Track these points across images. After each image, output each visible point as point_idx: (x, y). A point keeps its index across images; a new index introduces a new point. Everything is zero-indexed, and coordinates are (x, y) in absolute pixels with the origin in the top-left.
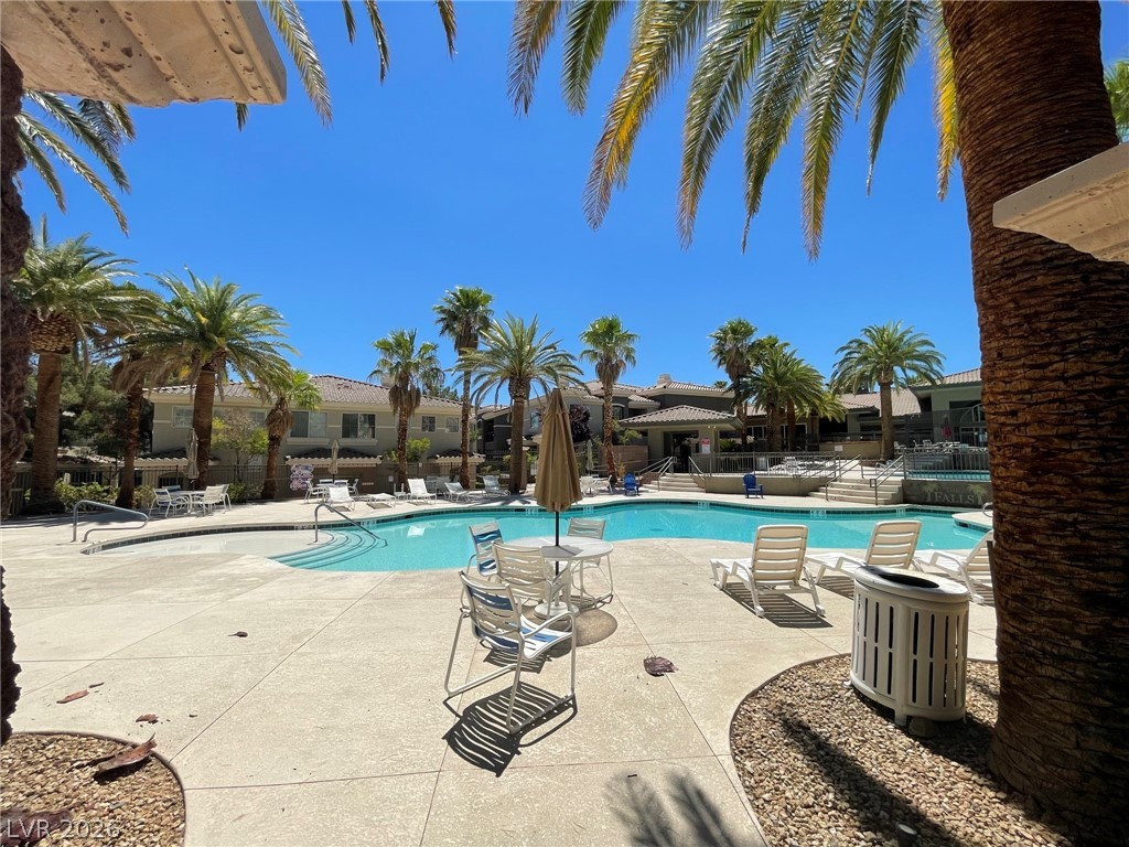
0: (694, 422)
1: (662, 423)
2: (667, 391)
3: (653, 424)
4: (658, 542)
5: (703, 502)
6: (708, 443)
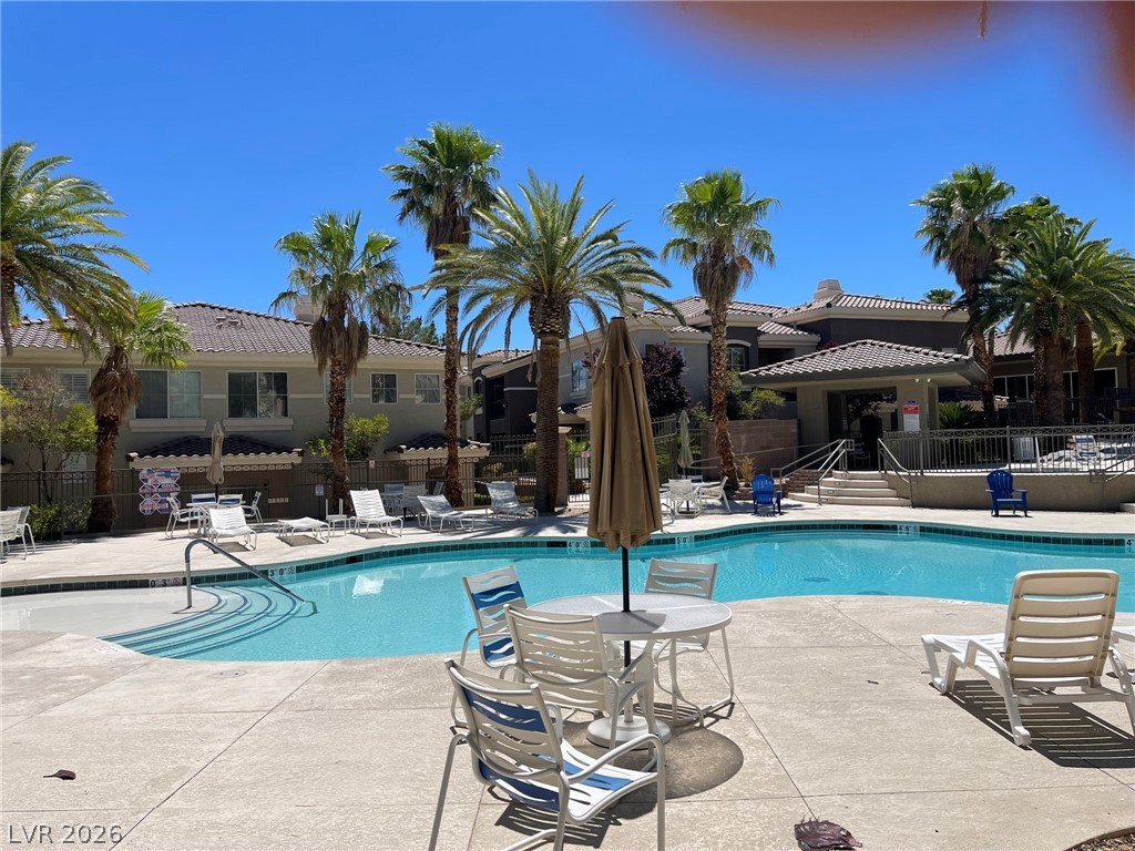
0: (887, 371)
1: (825, 375)
2: (833, 314)
3: (806, 376)
4: (820, 602)
5: (908, 526)
6: (915, 411)
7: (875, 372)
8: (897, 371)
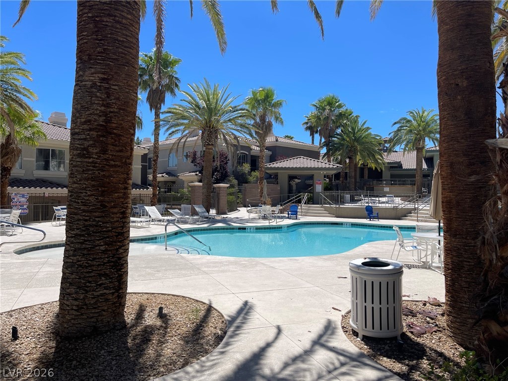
0: (310, 169)
3: (282, 168)
5: (347, 223)
6: (320, 184)
7: (307, 169)
8: (315, 169)
